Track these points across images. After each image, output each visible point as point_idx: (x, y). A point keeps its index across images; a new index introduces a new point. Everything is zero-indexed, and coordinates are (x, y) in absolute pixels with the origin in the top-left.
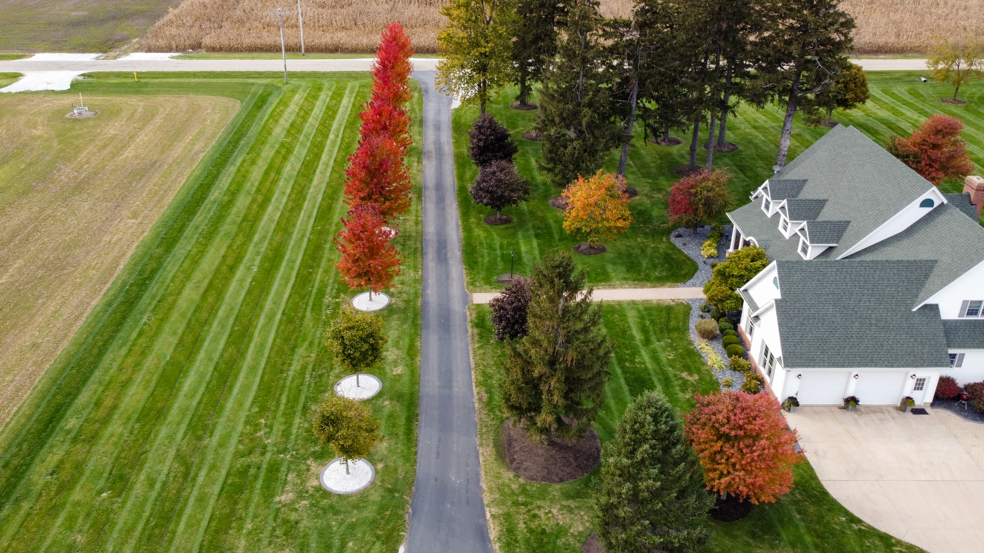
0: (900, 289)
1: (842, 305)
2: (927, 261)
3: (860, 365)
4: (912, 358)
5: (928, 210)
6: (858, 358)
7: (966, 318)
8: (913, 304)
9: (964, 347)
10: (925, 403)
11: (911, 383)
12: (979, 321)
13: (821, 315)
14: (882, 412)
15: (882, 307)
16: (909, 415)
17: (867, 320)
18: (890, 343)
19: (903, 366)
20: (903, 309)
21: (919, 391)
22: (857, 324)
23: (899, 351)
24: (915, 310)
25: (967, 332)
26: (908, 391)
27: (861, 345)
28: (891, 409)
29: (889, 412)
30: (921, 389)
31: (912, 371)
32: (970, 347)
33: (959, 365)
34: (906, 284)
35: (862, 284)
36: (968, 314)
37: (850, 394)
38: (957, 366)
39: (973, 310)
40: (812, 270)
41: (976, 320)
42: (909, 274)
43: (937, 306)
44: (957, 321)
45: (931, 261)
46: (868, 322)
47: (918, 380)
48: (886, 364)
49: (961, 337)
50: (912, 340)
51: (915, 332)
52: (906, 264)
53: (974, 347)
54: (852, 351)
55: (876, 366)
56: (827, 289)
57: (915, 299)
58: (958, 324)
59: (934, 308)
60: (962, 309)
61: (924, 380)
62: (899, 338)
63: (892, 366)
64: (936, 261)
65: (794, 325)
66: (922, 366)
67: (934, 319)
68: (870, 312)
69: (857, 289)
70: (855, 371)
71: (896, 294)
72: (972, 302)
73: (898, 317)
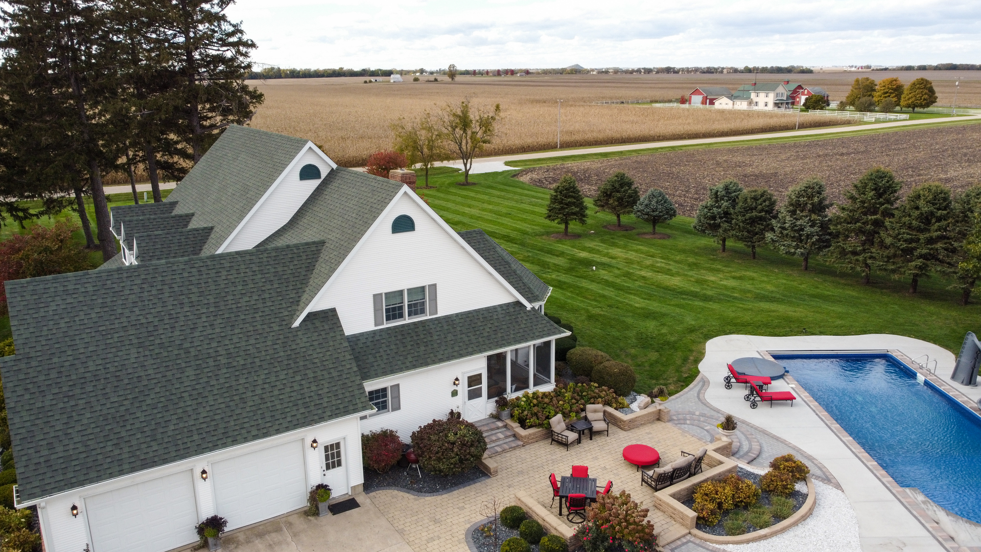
0: (267, 296)
1: (158, 341)
2: (307, 244)
3: (200, 450)
4: (302, 410)
5: (313, 184)
6: (196, 437)
7: (386, 325)
8: (293, 316)
9: (393, 371)
10: (353, 488)
11: (317, 458)
12: (408, 325)
13: (112, 369)
14: (278, 530)
15: (237, 331)
16: (327, 518)
17: (211, 361)
18: (259, 392)
19: (287, 429)
20: (277, 328)
21: (337, 469)
22: (190, 372)
23: (277, 402)
24: (297, 324)
25: (393, 347)
26: (316, 474)
27: (201, 410)
28: (294, 519)
29: (290, 525)
30: (339, 464)
31: (308, 433)
32: (401, 370)
33: (397, 407)
34: (276, 286)
35: (194, 298)
36: (388, 319)
37: (207, 513)
38: (393, 410)
39: (394, 309)
40: (90, 289)
41: (403, 326)
42: (280, 269)
43: (333, 310)
44: (374, 333)
45: (314, 243)
46: (212, 363)
47: (326, 448)
48: (254, 433)
49: (385, 357)
50: (298, 378)
51: (301, 363)
52: (274, 254)
53: (408, 368)
54: (181, 425)
55: (235, 442)
56: (124, 319)
57: (294, 307)
58: (377, 338)
59: (330, 317)
60: (377, 310)
61: (338, 445)
62: (274, 379)
63: (266, 435)
64: (323, 243)
65: (47, 403)
66: (321, 419)
67: (332, 334)
68: (214, 345)
69: (186, 309)
70: (199, 462)
71: (260, 305)
72: (388, 295)
73: (269, 343)
